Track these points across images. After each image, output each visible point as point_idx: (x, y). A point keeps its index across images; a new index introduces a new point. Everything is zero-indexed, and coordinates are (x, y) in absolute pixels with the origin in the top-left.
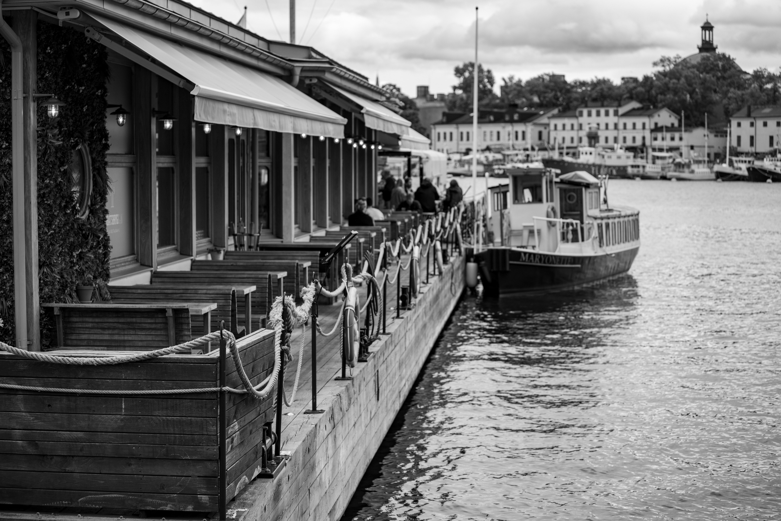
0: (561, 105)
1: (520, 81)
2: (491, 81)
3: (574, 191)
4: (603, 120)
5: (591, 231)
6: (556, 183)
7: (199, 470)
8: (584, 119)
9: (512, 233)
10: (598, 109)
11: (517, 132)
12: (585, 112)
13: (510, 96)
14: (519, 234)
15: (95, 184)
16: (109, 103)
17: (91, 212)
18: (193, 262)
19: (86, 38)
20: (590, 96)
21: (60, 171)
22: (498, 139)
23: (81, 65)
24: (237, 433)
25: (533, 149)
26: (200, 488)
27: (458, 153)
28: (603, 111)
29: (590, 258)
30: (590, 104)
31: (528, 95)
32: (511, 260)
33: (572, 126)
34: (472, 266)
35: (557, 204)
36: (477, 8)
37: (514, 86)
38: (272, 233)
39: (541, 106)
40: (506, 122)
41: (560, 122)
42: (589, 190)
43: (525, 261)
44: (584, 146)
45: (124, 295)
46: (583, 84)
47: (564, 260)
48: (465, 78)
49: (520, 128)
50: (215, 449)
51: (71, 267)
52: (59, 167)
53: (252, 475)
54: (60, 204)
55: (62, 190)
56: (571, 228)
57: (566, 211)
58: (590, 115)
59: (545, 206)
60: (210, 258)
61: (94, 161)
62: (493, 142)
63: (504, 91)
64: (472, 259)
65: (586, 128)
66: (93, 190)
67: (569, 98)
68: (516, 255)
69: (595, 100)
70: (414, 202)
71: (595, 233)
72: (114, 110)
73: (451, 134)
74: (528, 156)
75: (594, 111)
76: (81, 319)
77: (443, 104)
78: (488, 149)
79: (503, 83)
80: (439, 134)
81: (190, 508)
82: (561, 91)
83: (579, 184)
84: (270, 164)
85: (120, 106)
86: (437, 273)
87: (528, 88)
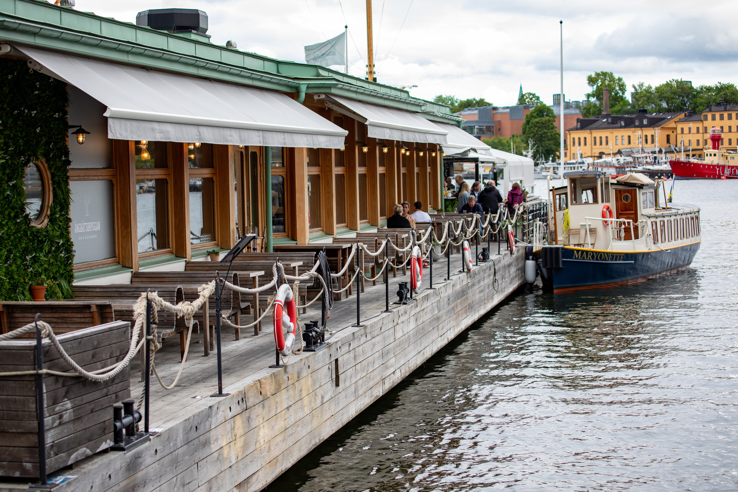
0: (687, 110)
1: (650, 87)
2: (622, 88)
3: (628, 191)
4: (726, 123)
5: (644, 229)
6: (612, 184)
7: (23, 441)
8: (709, 123)
9: (569, 232)
10: (722, 113)
11: (646, 136)
12: (710, 116)
13: (640, 103)
14: (577, 232)
15: (55, 196)
16: (70, 123)
17: (50, 220)
18: (187, 263)
19: (29, 69)
20: (714, 100)
21: (9, 185)
22: (629, 143)
23: (33, 92)
24: (68, 411)
25: (660, 151)
26: (25, 457)
27: (591, 157)
28: (726, 115)
29: (644, 254)
30: (713, 108)
31: (657, 101)
32: (563, 258)
33: (698, 129)
34: (530, 264)
35: (612, 205)
36: (561, 22)
37: (645, 93)
38: (288, 236)
39: (668, 111)
40: (636, 127)
41: (686, 126)
42: (642, 191)
43: (578, 259)
44: (709, 148)
45: (84, 294)
46: (709, 89)
47: (617, 257)
48: (598, 86)
49: (649, 132)
50: (35, 424)
51: (25, 270)
52: (7, 182)
53: (98, 448)
54: (9, 214)
55: (11, 202)
56: (623, 226)
57: (622, 211)
58: (714, 119)
59: (600, 206)
60: (209, 259)
61: (53, 175)
62: (624, 146)
63: (635, 98)
64: (531, 257)
65: (710, 131)
66: (54, 201)
67: (695, 103)
68: (569, 253)
69: (719, 104)
70: (475, 204)
71: (649, 230)
72: (75, 130)
73: (585, 138)
74: (655, 158)
75: (718, 115)
76: (22, 315)
77: (578, 111)
78: (619, 152)
79: (633, 90)
80: (574, 139)
81: (17, 474)
82: (687, 97)
83: (634, 185)
84: (284, 173)
85: (80, 126)
86: (466, 270)
87: (657, 94)
